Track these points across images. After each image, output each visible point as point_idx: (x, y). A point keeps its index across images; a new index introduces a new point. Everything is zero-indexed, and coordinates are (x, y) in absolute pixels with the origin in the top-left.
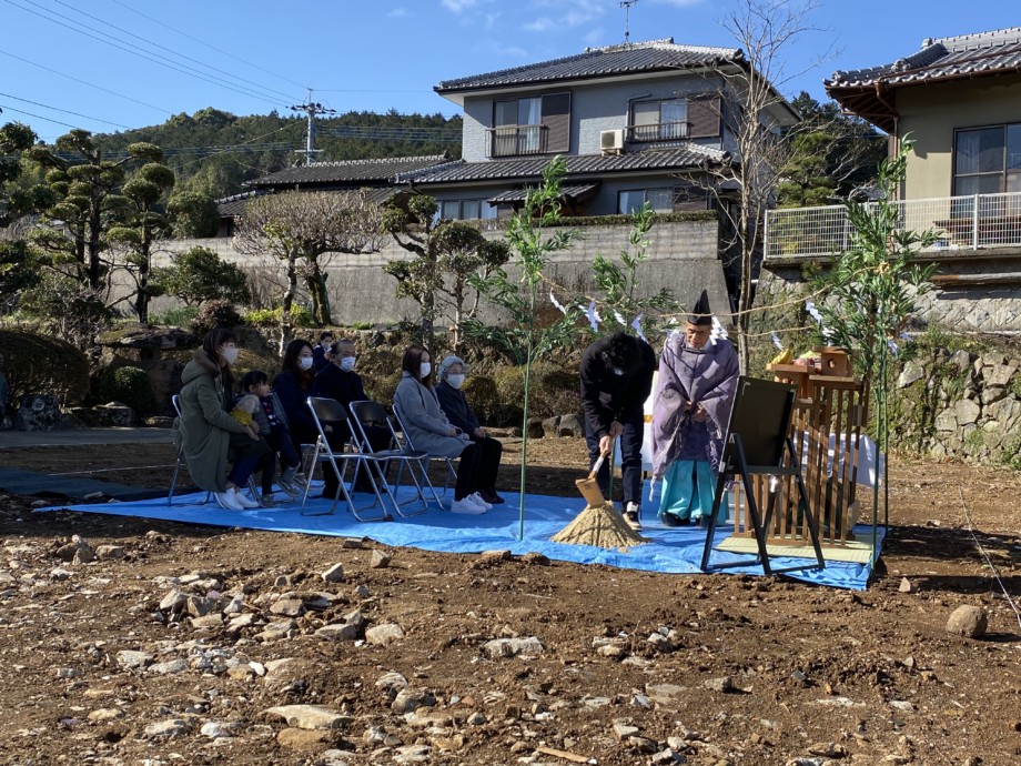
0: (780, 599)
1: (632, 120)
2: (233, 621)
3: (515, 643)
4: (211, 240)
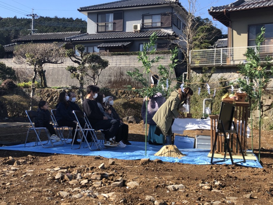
0: (240, 171)
1: (143, 21)
2: (82, 182)
3: (176, 186)
4: (2, 59)
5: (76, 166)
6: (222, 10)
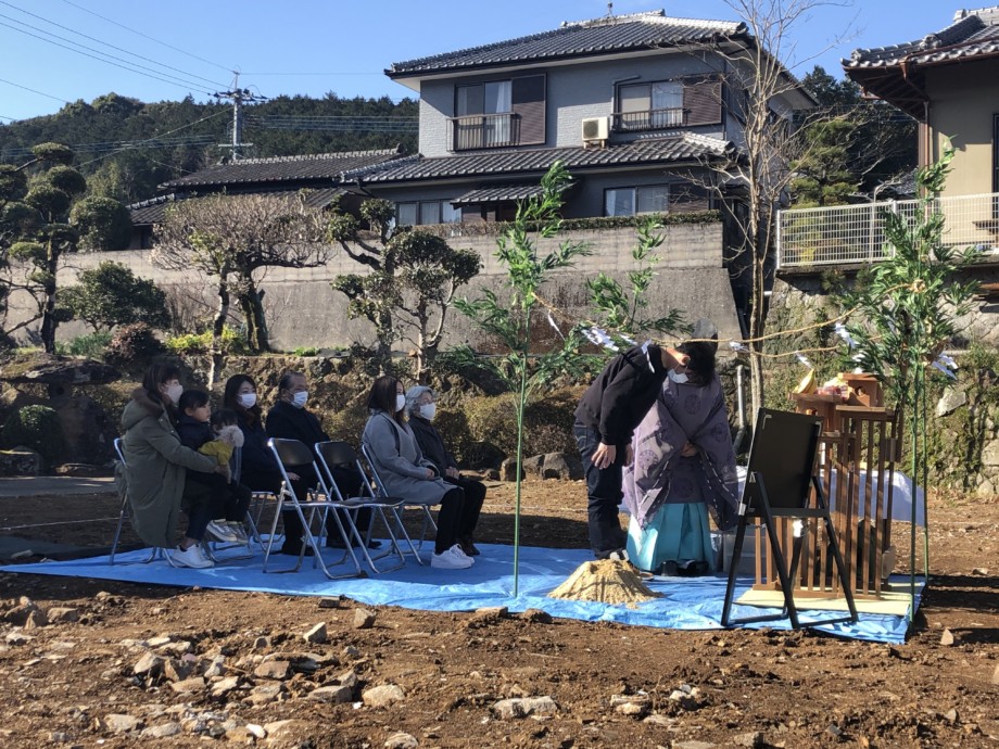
0: (810, 655)
1: (618, 106)
2: (216, 685)
3: (527, 703)
4: (123, 253)
5: (233, 632)
6: (895, 61)
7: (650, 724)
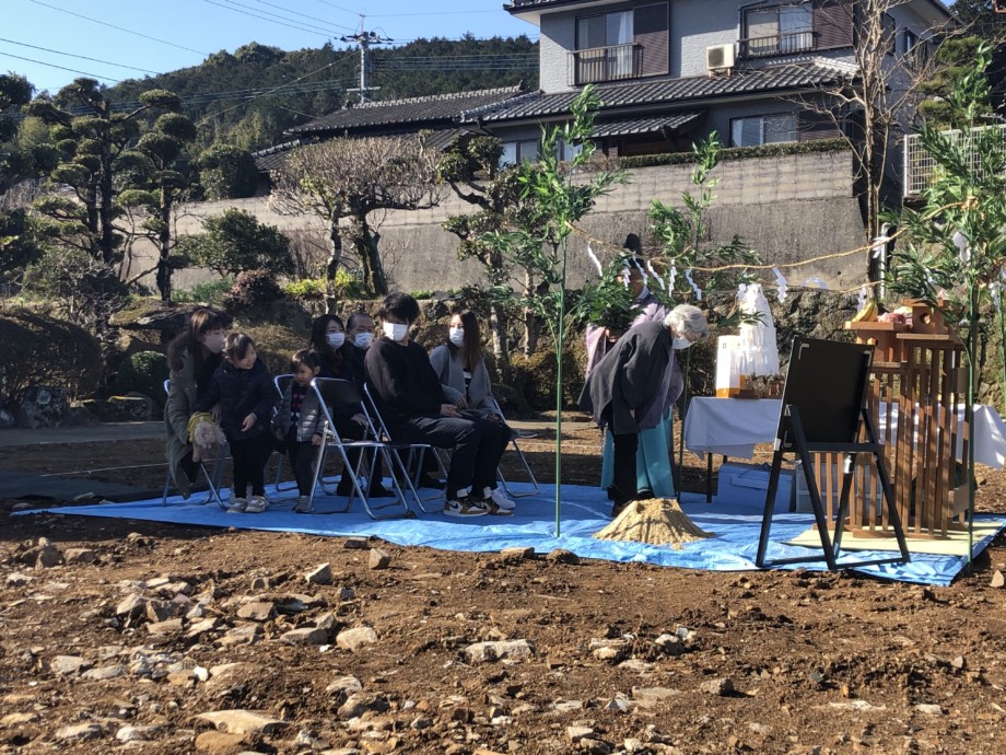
0: (839, 597)
1: (744, 33)
2: (194, 627)
3: (500, 647)
4: (248, 200)
5: (241, 572)
7: (624, 668)
